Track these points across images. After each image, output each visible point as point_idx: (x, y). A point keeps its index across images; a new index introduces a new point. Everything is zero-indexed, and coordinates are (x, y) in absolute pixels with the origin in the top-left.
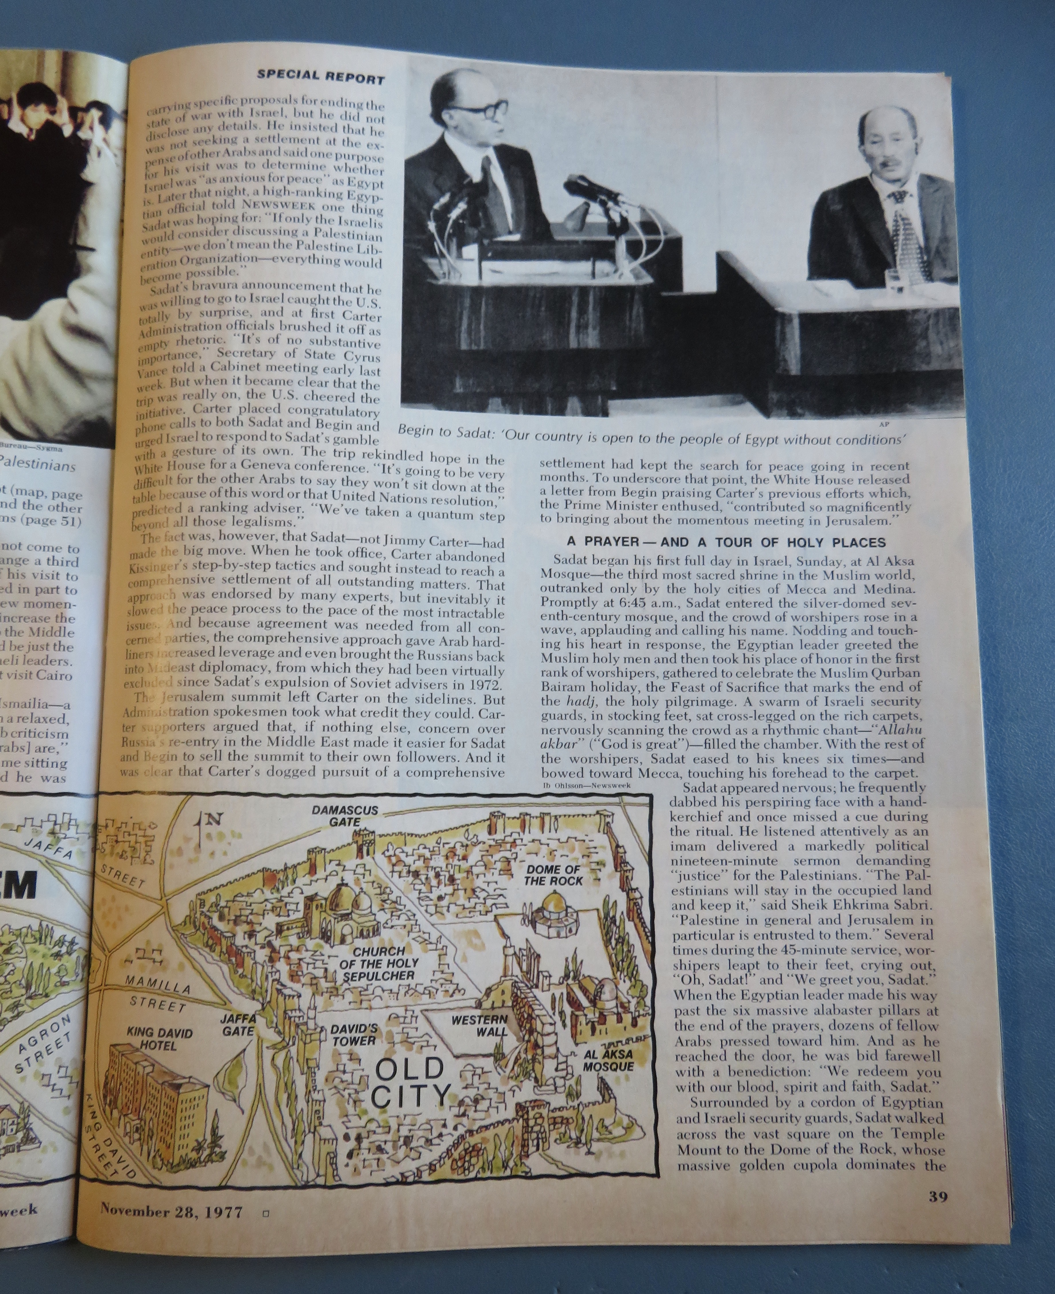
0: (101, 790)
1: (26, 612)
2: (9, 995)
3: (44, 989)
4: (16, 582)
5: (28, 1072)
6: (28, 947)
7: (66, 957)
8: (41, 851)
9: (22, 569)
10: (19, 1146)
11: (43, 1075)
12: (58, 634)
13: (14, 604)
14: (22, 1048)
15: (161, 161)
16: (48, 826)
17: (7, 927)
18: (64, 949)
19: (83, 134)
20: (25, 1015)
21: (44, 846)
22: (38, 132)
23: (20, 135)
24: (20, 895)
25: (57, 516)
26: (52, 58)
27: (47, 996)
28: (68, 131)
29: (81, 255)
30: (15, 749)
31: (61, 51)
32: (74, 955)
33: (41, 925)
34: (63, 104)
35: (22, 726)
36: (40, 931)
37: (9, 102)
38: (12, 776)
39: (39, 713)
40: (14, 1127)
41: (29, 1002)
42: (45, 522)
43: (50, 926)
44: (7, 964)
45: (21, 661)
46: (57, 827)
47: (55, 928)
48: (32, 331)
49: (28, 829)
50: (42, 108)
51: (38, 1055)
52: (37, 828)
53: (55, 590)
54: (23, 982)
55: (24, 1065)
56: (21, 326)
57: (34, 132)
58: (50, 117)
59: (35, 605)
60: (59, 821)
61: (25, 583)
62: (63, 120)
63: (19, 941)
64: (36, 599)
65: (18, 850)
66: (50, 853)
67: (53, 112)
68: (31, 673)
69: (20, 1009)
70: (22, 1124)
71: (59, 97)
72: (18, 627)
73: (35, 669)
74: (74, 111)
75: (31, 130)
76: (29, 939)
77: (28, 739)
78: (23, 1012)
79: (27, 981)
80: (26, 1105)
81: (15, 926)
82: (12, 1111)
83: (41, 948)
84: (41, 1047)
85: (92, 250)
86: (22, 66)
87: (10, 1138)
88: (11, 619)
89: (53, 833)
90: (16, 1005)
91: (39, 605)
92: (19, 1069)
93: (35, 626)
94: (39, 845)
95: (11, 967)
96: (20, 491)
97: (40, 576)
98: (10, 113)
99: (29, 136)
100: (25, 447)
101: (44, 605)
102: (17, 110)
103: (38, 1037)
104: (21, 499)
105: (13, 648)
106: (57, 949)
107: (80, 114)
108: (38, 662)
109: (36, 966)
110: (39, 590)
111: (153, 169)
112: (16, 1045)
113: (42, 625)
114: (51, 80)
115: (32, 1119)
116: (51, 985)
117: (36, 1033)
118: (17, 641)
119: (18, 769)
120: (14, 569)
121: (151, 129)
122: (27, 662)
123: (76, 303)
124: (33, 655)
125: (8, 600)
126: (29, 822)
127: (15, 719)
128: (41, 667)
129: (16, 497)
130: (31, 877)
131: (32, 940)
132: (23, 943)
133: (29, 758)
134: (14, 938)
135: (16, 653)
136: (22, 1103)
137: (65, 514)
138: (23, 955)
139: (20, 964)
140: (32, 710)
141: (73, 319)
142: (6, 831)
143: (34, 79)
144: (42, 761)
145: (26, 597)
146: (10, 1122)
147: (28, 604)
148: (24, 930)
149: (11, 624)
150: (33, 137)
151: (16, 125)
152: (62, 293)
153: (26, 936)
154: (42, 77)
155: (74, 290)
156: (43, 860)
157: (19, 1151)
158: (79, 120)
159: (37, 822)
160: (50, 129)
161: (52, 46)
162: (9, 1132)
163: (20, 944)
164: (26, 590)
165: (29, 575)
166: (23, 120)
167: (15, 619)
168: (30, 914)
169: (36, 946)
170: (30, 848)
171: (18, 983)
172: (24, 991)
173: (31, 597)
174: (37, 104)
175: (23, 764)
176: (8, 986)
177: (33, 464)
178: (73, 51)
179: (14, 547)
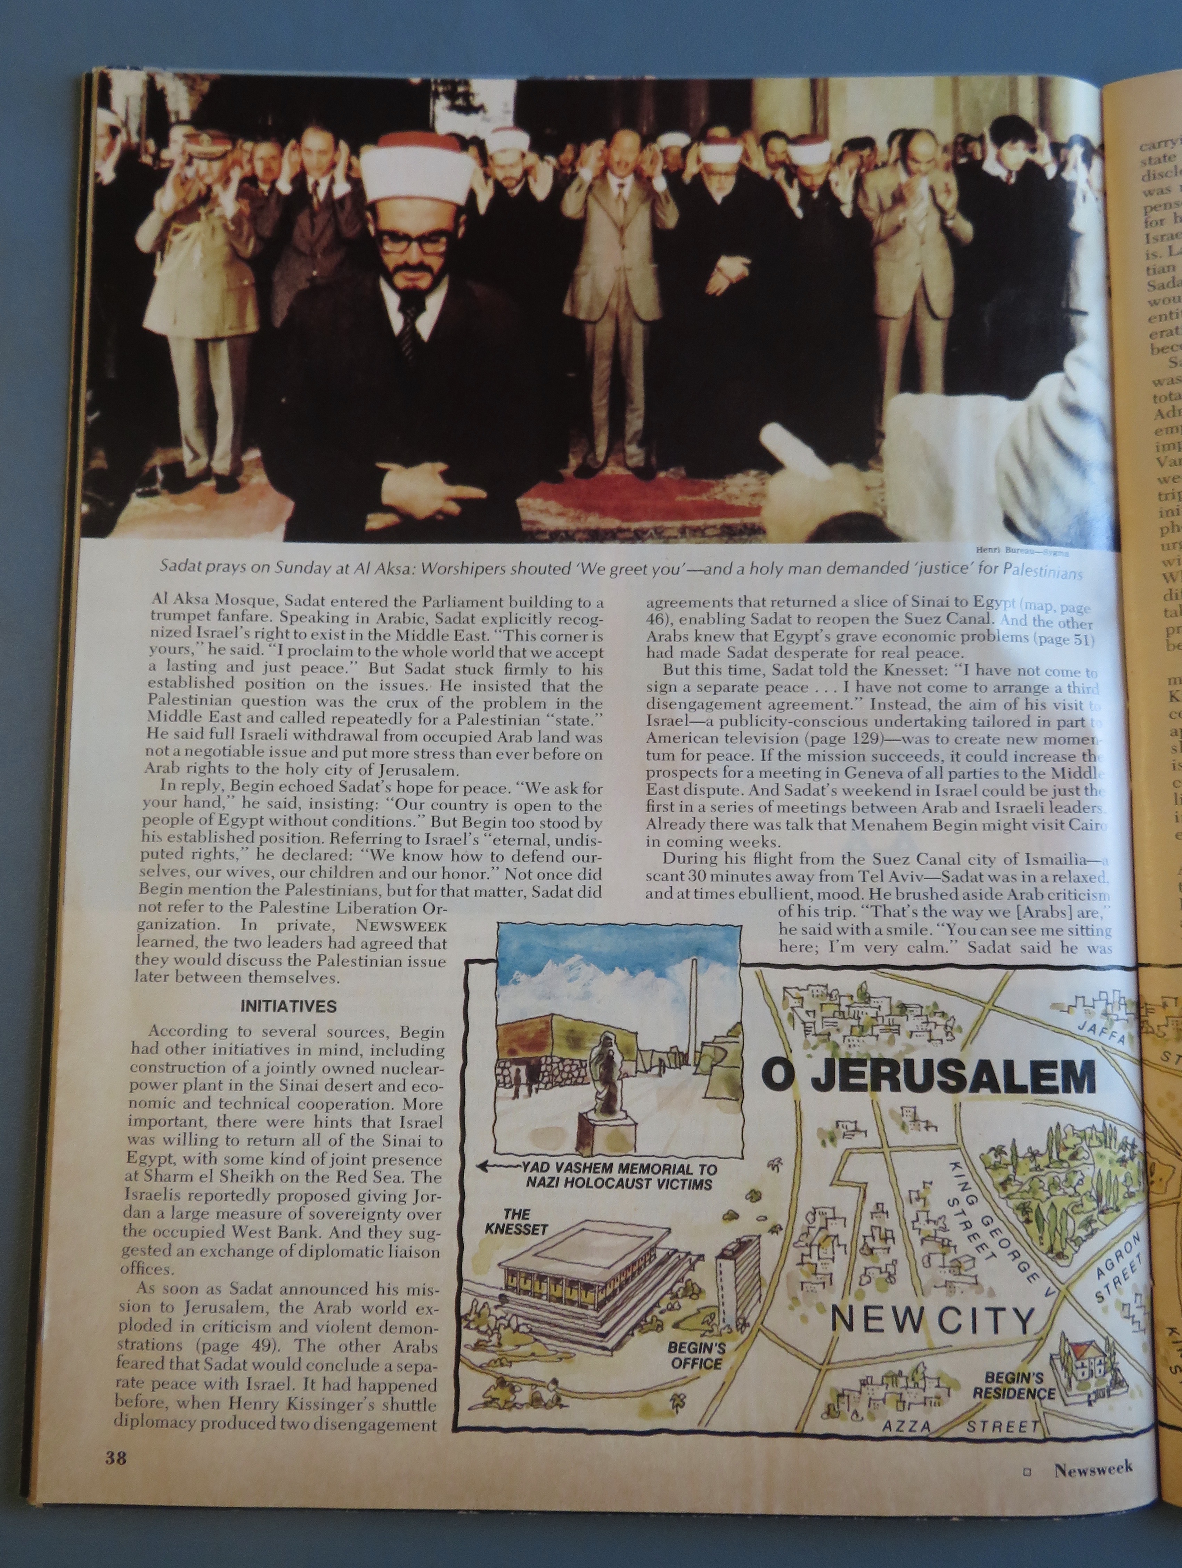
0: (1141, 961)
1: (1046, 749)
2: (1080, 1209)
3: (1115, 1203)
4: (1035, 714)
5: (1110, 1301)
6: (1094, 1151)
7: (1130, 1162)
8: (1096, 1037)
9: (1042, 698)
10: (1109, 1391)
11: (1124, 1305)
12: (1088, 775)
13: (1032, 740)
14: (1100, 1273)
15: (1167, 206)
16: (1100, 1006)
17: (1070, 1128)
18: (1128, 1154)
19: (1067, 175)
20: (1099, 1233)
21: (1098, 1030)
22: (1019, 173)
23: (997, 179)
24: (1079, 1090)
25: (1068, 633)
26: (1027, 85)
27: (1118, 1210)
28: (1051, 172)
29: (1076, 320)
30: (1055, 913)
31: (1036, 76)
32: (1136, 1160)
33: (1104, 1125)
34: (1043, 140)
35: (1059, 887)
36: (1104, 1132)
37: (981, 139)
38: (1056, 946)
39: (1077, 870)
40: (1102, 1367)
41: (1102, 1217)
42: (1059, 642)
43: (1113, 1125)
44: (1075, 1172)
45: (1047, 808)
46: (1109, 1007)
47: (1119, 1128)
48: (1030, 411)
49: (1080, 1010)
50: (1021, 145)
51: (1117, 1282)
52: (1089, 1008)
53: (1080, 723)
54: (1094, 1194)
55: (1104, 1292)
56: (1019, 406)
57: (1014, 174)
58: (1030, 156)
59: (1056, 741)
60: (1111, 1001)
61: (1044, 715)
62: (1045, 158)
63: (1084, 1145)
64: (1058, 734)
65: (1072, 1035)
66: (1105, 1039)
67: (1033, 150)
68: (1062, 823)
69: (1094, 1226)
70: (1109, 1365)
71: (1038, 132)
72: (1037, 767)
73: (1066, 817)
74: (1057, 148)
75: (1010, 172)
76: (1095, 1142)
77: (1068, 902)
78: (1097, 1229)
79: (1097, 1192)
80: (1111, 1340)
81: (1079, 1127)
82: (1098, 1349)
83: (1107, 1152)
84: (1117, 1272)
85: (1084, 313)
86: (991, 96)
87: (1100, 1380)
88: (1029, 758)
89: (1106, 1014)
90: (1089, 1222)
91: (1062, 741)
92: (1100, 1298)
93: (1058, 766)
94: (1093, 1029)
95: (1079, 1176)
96: (1029, 605)
97: (1062, 706)
98: (984, 152)
99: (1008, 179)
100: (1033, 552)
101: (1067, 740)
102: (991, 150)
103: (1114, 1260)
104: (1032, 614)
105: (1035, 792)
106: (1121, 1153)
107: (1063, 152)
108: (1069, 810)
109: (1104, 1174)
110: (1062, 723)
111: (1155, 216)
112: (1093, 1271)
113: (1067, 765)
114: (1028, 111)
115: (1119, 1358)
116: (1121, 1197)
117: (1111, 1255)
118: (1038, 784)
119: (1061, 938)
120: (1032, 698)
121: (1148, 167)
122: (1055, 809)
123: (1074, 379)
124: (1060, 801)
125: (1024, 736)
126: (1080, 1000)
127: (1051, 879)
128: (1073, 815)
129: (1026, 611)
130: (1089, 1065)
131: (1098, 1143)
132: (1089, 1146)
133: (1072, 924)
134: (1079, 1140)
135: (1039, 798)
136: (1107, 1339)
137: (1078, 631)
138: (1090, 1161)
139: (1089, 1172)
140: (1068, 867)
141: (1071, 397)
142: (1056, 1012)
143: (1007, 111)
144: (1087, 929)
145: (1046, 732)
146: (1097, 1361)
147: (1049, 740)
148: (1089, 1131)
149: (1029, 763)
150: (1013, 180)
151: (991, 167)
152: (1057, 366)
153: (1091, 1138)
154: (1017, 107)
155: (1070, 361)
156: (1099, 1046)
157: (1109, 1396)
158: (1062, 159)
159: (1089, 1002)
160: (1031, 170)
161: (1025, 69)
162: (1098, 1374)
163: (1086, 1148)
164: (1046, 723)
165: (1050, 706)
166: (999, 159)
167: (1033, 758)
168: (1092, 1112)
169: (1102, 1150)
170: (1084, 1033)
171: (1088, 1194)
172: (1095, 1204)
173: (1052, 731)
174: (1015, 141)
175: (1066, 932)
176: (1078, 1199)
177: (1042, 572)
178: (1048, 76)
179: (1031, 672)
